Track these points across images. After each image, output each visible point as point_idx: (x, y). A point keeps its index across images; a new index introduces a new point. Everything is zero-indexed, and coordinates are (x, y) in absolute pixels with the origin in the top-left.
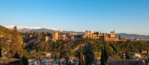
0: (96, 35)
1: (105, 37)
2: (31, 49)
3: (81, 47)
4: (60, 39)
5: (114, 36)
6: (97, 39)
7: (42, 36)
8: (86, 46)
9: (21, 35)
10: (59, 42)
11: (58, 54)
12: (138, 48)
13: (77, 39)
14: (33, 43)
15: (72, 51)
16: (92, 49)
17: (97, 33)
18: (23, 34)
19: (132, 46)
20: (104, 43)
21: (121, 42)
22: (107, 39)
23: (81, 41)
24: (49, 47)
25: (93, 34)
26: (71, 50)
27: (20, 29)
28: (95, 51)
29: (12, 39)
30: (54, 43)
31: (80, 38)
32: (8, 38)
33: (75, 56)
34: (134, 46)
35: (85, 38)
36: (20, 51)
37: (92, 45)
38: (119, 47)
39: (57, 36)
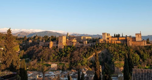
0: (116, 39)
1: (128, 41)
2: (30, 59)
3: (97, 55)
4: (69, 44)
5: (140, 40)
6: (119, 44)
7: (46, 42)
8: (103, 53)
9: (17, 41)
10: (67, 48)
11: (67, 65)
13: (92, 45)
14: (33, 50)
15: (85, 60)
16: (112, 57)
17: (118, 36)
18: (19, 39)
20: (127, 48)
22: (131, 43)
23: (97, 47)
24: (54, 55)
25: (112, 37)
26: (83, 58)
27: (16, 32)
28: (115, 60)
29: (5, 46)
30: (60, 50)
33: (89, 66)
35: (102, 42)
36: (17, 62)
37: (112, 51)
38: (147, 53)
39: (65, 41)
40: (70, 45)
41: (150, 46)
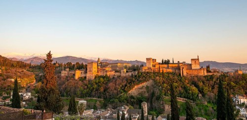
0: (166, 66)
1: (181, 69)
4: (100, 74)
5: (198, 67)
6: (169, 73)
8: (148, 85)
9: (31, 69)
10: (99, 79)
12: (243, 87)
13: (132, 74)
15: (125, 95)
16: (160, 90)
17: (167, 62)
18: (34, 67)
19: (232, 83)
21: (212, 77)
22: (185, 72)
23: (139, 77)
24: (82, 89)
25: (159, 64)
26: (122, 93)
27: (28, 58)
28: (165, 94)
30: (90, 81)
31: (137, 72)
32: (9, 74)
33: (130, 103)
34: (236, 84)
35: (147, 71)
37: (160, 83)
38: (208, 85)
39: (96, 70)
40: (102, 75)
41: (211, 76)
